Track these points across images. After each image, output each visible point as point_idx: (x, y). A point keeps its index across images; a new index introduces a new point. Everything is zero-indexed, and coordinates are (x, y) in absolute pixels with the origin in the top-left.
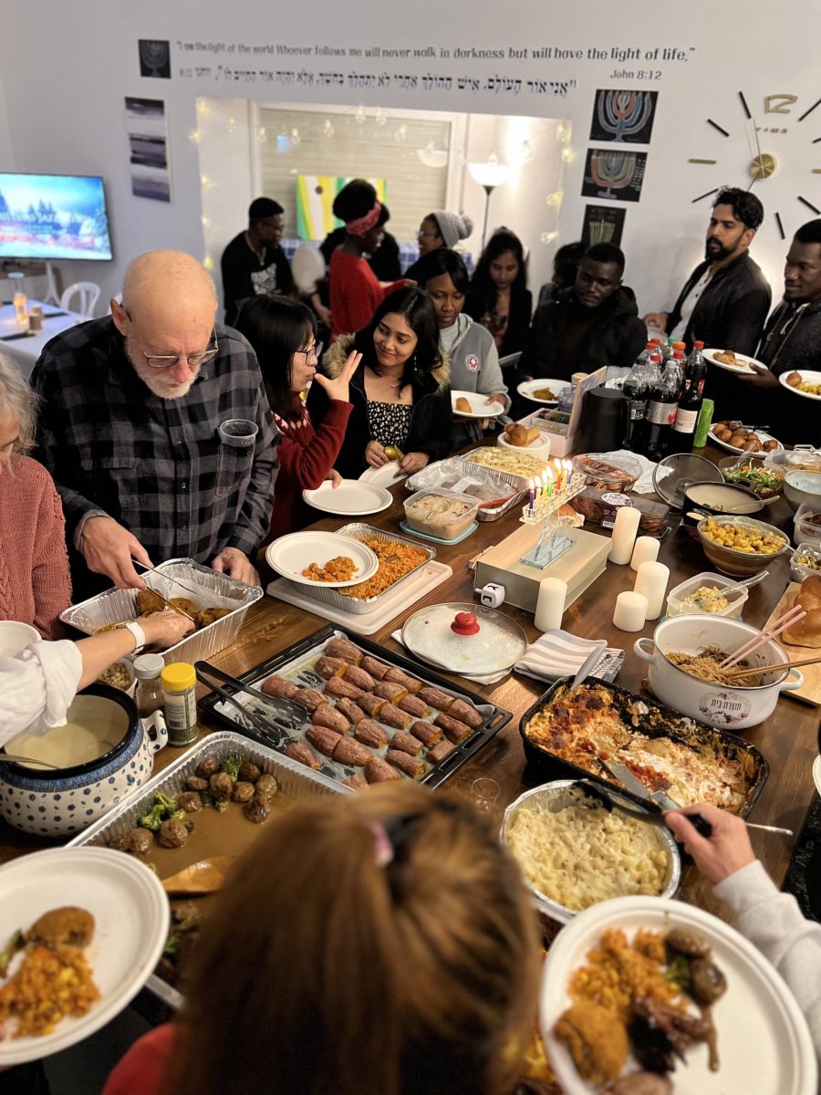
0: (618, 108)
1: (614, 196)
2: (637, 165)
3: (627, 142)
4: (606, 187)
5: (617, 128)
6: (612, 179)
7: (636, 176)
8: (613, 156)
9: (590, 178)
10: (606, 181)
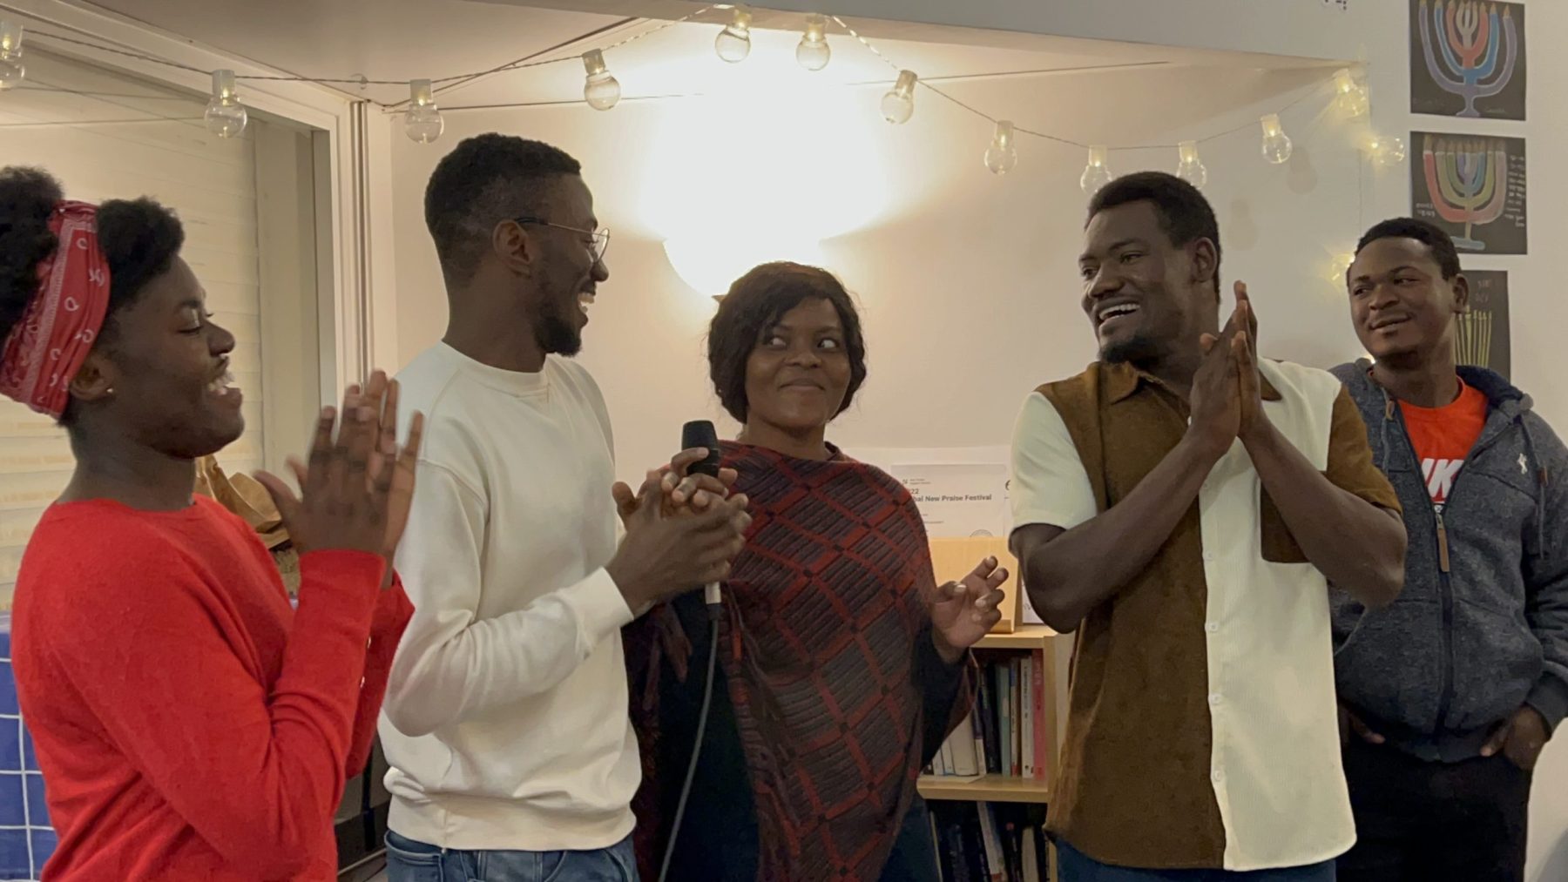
0: (1460, 37)
1: (1481, 245)
2: (1510, 169)
3: (1484, 115)
4: (1462, 224)
5: (1464, 84)
6: (1471, 203)
7: (1512, 194)
8: (1464, 150)
9: (1427, 206)
10: (1461, 208)
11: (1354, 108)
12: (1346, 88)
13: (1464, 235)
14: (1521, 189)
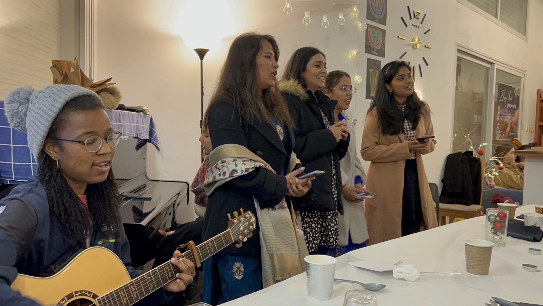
0: (376, 3)
1: (377, 54)
2: (383, 37)
3: (379, 23)
4: (374, 48)
5: (376, 14)
6: (376, 43)
7: (383, 43)
8: (375, 30)
9: (368, 42)
10: (374, 44)
11: (356, 15)
12: (355, 10)
13: (374, 51)
14: (384, 42)
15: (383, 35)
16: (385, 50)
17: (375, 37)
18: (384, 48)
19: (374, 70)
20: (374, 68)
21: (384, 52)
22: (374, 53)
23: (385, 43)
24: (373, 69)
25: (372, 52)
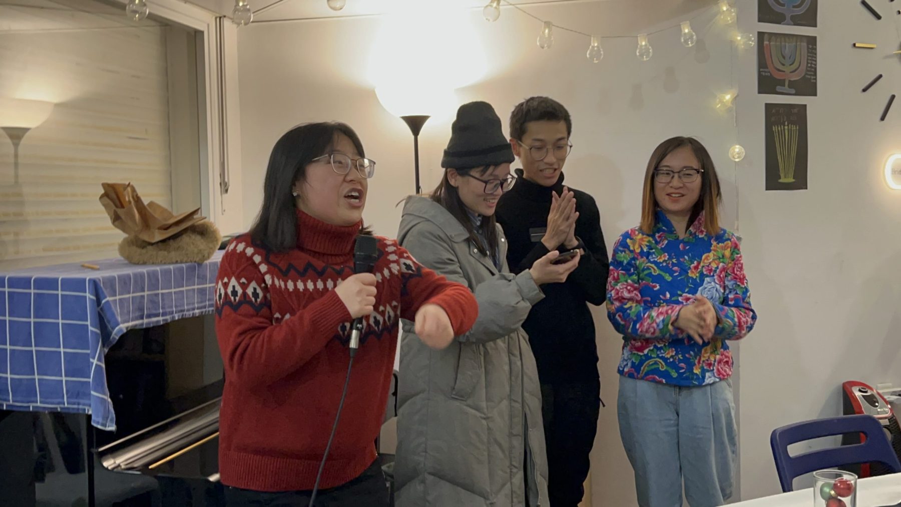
1: (793, 91)
2: (808, 52)
3: (795, 24)
4: (784, 80)
5: (785, 7)
6: (787, 69)
7: (809, 65)
8: (785, 42)
9: (766, 70)
10: (784, 71)
11: (729, 19)
12: (725, 9)
13: (784, 86)
14: (814, 62)
15: (808, 48)
16: (816, 79)
17: (784, 57)
18: (815, 74)
19: (786, 127)
20: (786, 123)
21: (815, 84)
22: (784, 91)
23: (816, 65)
24: (784, 126)
25: (779, 89)
